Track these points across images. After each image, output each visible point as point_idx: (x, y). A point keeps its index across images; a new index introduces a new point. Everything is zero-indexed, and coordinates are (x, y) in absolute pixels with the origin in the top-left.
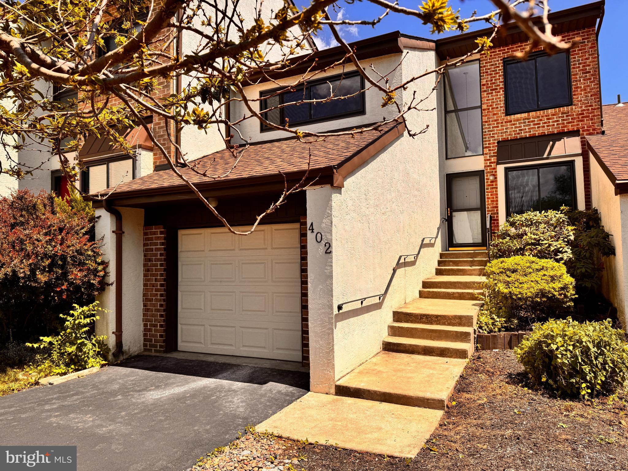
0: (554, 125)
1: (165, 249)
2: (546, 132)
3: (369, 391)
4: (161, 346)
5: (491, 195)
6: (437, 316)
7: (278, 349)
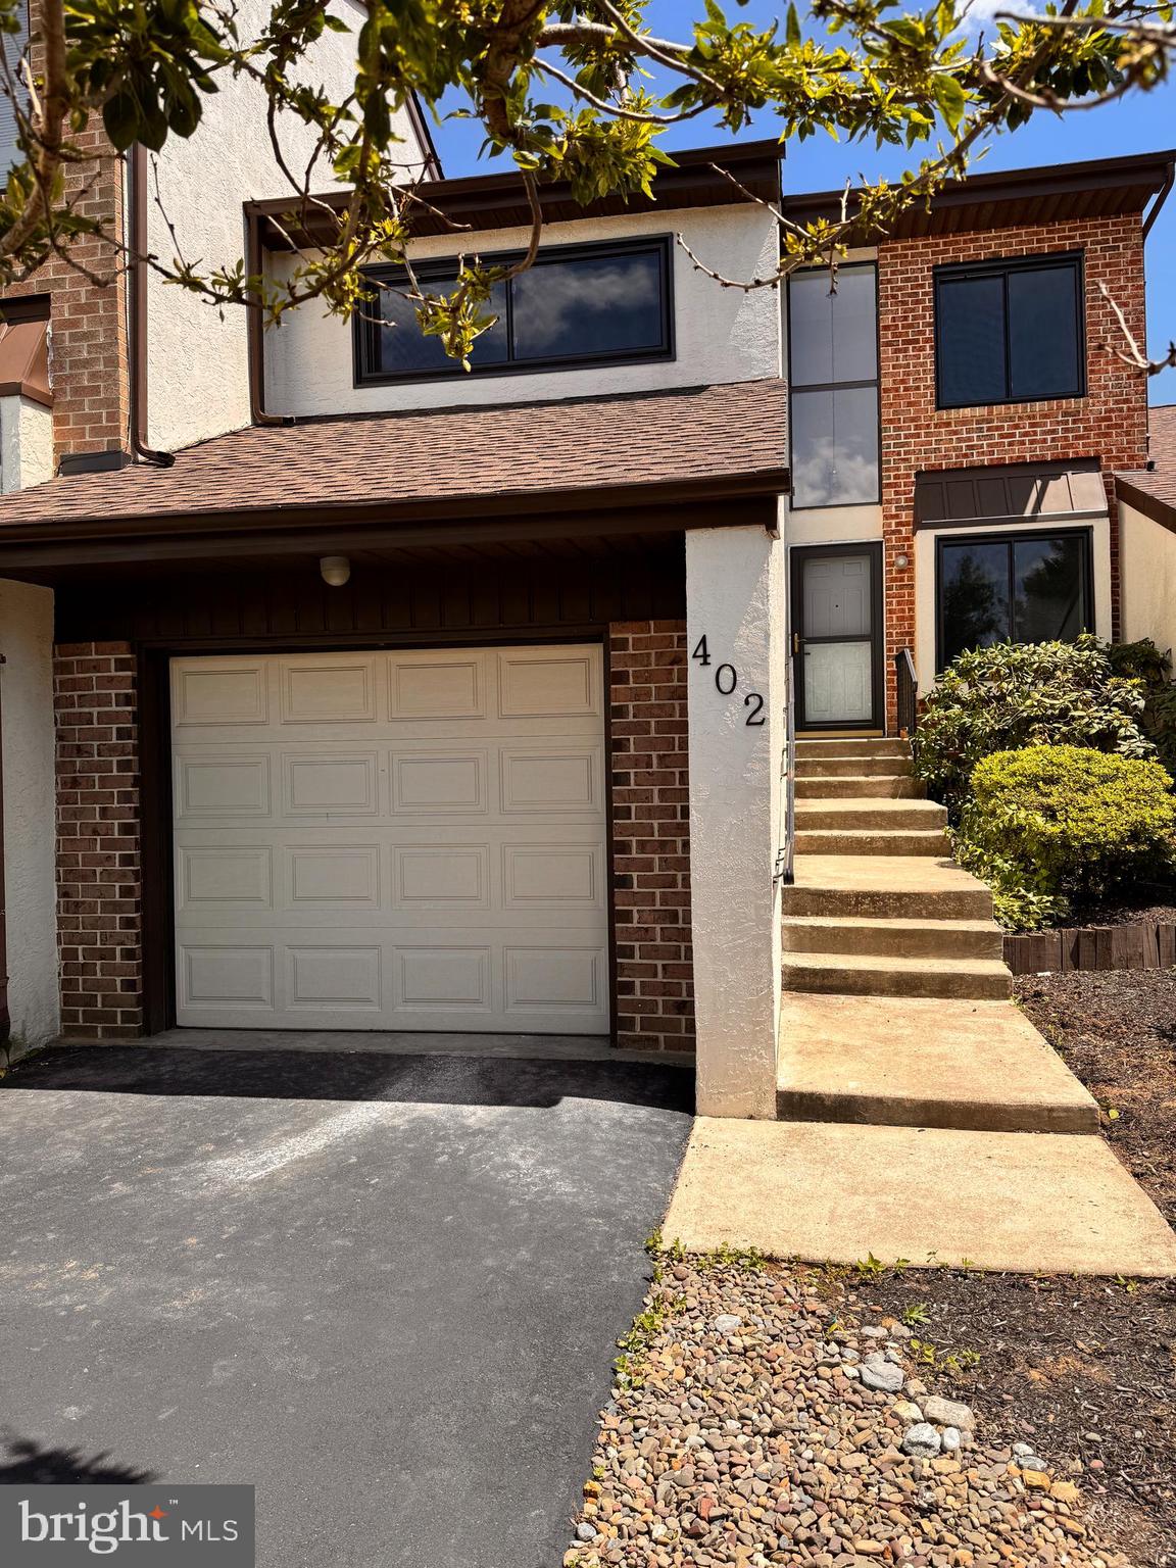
0: (1045, 441)
1: (136, 717)
2: (1028, 455)
3: (880, 1101)
4: (128, 1017)
5: (899, 603)
6: (900, 896)
7: (518, 1002)
